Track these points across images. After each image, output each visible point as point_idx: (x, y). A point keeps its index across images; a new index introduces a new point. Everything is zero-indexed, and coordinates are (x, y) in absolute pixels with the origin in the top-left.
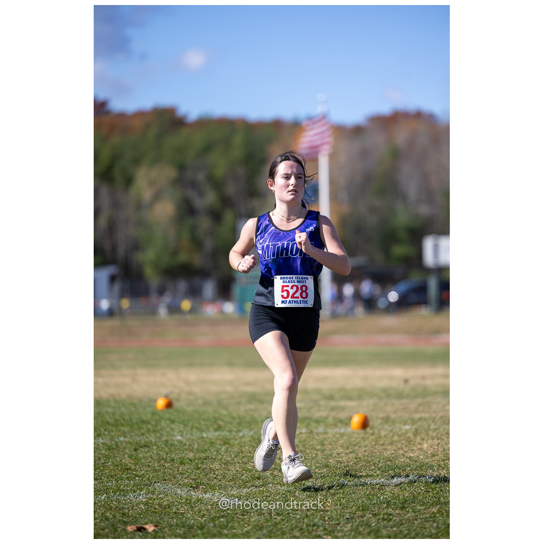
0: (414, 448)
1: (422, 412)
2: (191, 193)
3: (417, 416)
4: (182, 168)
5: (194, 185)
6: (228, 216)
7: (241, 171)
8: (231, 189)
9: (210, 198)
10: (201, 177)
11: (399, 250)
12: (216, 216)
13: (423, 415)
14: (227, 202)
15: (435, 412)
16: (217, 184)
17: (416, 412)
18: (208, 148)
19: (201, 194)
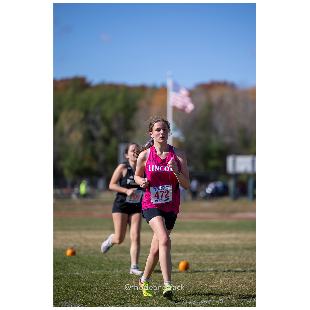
0: (215, 282)
1: (220, 260)
2: (92, 127)
3: (218, 263)
4: (87, 113)
5: (94, 123)
6: (114, 141)
7: (121, 115)
8: (115, 126)
9: (103, 131)
10: (98, 118)
11: (213, 163)
12: (106, 141)
13: (221, 262)
14: (112, 133)
15: (228, 261)
16: (107, 123)
17: (217, 260)
18: (102, 101)
19: (98, 129)
